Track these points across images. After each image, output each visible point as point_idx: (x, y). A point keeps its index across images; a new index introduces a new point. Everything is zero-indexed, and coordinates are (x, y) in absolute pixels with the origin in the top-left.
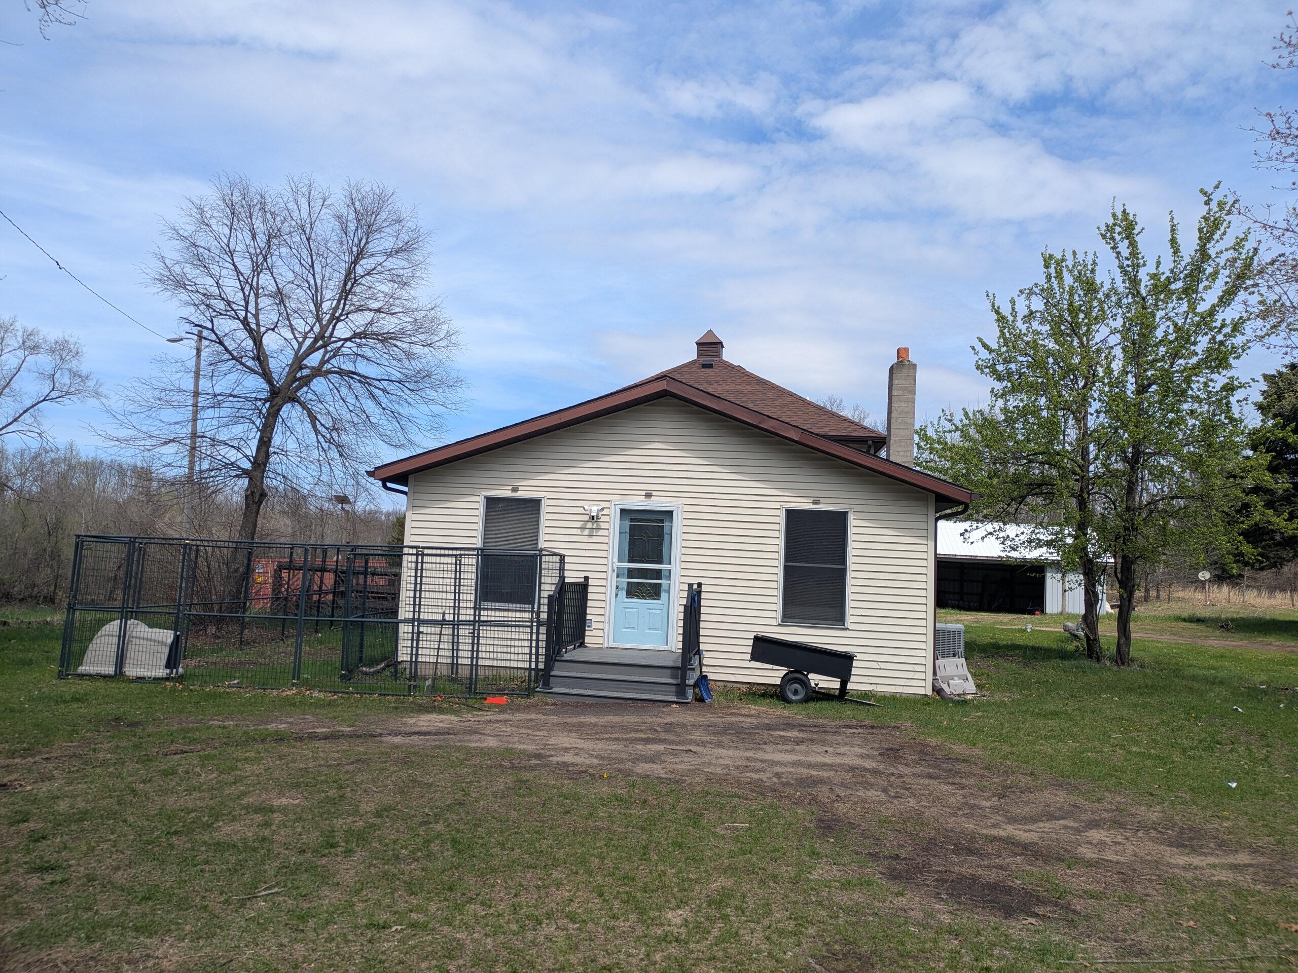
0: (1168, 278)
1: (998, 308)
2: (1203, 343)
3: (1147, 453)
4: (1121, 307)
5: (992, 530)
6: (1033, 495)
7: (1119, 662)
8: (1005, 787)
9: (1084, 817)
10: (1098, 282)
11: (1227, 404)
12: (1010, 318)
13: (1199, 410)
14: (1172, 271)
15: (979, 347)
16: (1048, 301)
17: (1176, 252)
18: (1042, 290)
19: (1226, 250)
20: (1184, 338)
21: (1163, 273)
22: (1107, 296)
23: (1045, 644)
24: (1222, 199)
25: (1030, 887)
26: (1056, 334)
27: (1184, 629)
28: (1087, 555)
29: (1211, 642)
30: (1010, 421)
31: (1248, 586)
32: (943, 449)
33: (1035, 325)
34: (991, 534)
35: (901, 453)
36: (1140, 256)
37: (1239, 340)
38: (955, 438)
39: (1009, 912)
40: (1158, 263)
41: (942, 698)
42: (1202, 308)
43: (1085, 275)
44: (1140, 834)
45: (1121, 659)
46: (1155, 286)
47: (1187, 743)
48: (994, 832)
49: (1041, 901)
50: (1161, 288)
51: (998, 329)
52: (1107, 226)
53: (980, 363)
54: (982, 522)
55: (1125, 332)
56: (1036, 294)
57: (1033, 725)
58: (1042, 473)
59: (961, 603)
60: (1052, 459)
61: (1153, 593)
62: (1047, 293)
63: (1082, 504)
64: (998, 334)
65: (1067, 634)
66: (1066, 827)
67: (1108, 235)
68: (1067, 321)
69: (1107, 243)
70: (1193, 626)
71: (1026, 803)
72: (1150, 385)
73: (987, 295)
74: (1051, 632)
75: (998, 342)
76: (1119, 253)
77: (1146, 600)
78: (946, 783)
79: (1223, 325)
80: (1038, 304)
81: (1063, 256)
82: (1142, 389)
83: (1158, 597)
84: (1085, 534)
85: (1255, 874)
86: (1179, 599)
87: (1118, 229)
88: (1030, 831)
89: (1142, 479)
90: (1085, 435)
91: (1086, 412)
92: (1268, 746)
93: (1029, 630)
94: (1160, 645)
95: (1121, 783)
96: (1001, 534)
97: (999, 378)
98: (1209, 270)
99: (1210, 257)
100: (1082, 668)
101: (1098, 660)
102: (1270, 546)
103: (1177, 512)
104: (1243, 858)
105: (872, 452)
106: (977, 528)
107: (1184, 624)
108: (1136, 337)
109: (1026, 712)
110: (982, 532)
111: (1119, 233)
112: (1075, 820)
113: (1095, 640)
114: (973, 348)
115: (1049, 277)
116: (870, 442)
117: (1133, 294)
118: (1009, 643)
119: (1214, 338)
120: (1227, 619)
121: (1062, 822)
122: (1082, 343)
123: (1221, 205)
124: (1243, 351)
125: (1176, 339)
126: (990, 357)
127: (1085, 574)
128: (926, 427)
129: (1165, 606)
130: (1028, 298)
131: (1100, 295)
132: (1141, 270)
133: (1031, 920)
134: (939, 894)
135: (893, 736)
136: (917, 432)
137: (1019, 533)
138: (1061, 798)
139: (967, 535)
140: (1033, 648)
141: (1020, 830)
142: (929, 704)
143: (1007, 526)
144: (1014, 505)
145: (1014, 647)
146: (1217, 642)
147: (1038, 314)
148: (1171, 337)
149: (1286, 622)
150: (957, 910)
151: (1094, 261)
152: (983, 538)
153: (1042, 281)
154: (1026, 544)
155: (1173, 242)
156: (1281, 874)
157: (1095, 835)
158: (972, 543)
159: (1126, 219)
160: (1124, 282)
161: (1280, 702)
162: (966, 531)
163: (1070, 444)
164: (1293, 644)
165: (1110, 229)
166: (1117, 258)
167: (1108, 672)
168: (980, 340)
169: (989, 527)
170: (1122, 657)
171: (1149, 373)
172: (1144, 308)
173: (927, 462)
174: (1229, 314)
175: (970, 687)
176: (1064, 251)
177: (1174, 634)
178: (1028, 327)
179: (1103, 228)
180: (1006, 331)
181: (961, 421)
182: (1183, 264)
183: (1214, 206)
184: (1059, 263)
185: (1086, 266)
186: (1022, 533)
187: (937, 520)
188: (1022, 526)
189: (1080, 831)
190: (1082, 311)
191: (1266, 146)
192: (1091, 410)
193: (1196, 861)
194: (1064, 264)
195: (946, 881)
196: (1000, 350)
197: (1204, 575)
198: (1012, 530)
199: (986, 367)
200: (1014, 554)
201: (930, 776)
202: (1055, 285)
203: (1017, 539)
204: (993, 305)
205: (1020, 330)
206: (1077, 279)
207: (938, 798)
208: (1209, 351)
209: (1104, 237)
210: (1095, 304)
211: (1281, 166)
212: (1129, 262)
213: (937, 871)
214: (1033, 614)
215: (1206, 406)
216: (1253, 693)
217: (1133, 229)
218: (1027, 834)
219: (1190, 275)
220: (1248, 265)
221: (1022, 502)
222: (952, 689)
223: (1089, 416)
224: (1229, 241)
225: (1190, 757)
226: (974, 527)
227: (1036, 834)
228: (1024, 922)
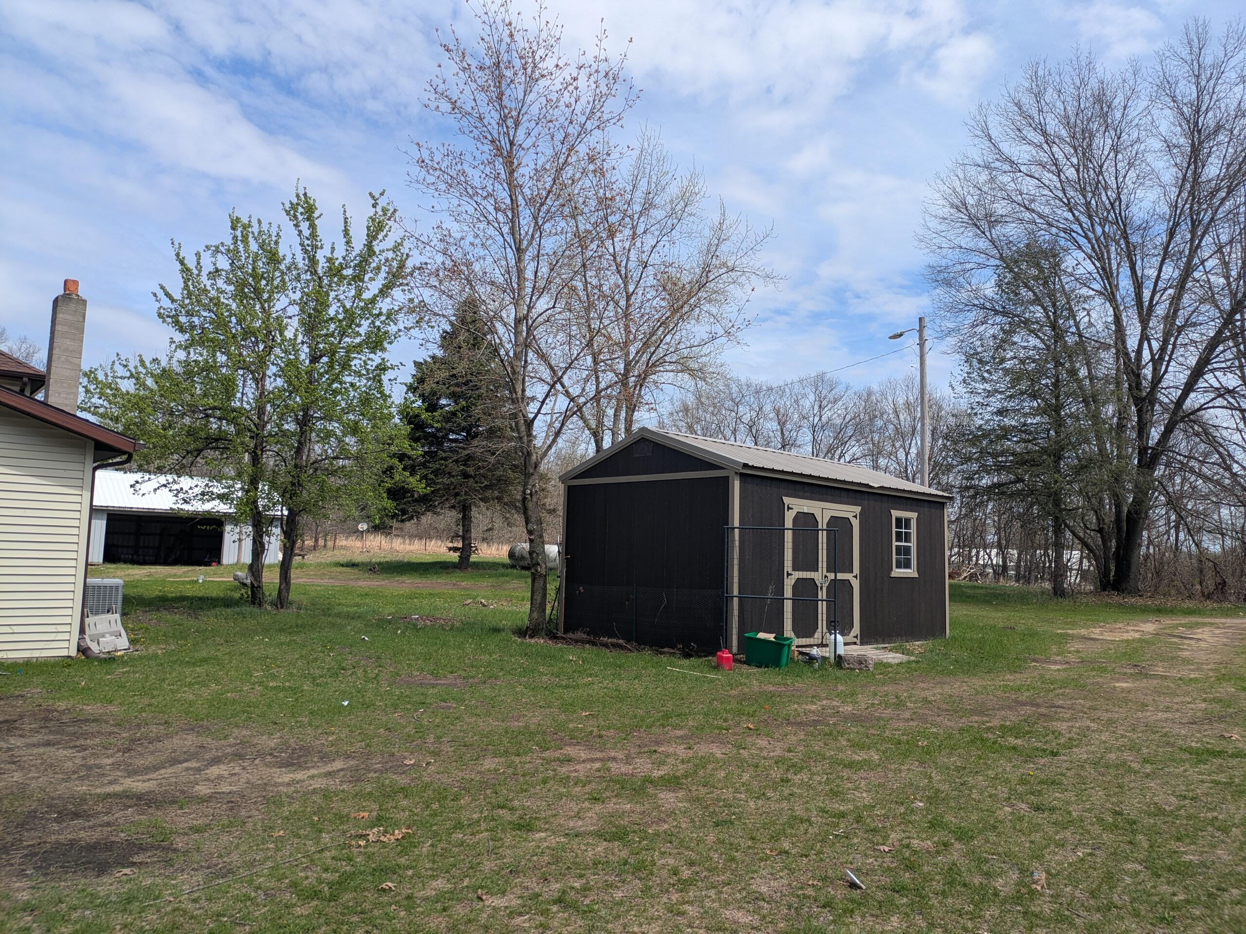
0: (341, 263)
1: (184, 258)
2: (364, 327)
3: (316, 417)
4: (299, 281)
5: (165, 482)
6: (211, 449)
7: (279, 606)
8: (133, 741)
9: (208, 756)
10: (281, 254)
11: (380, 381)
12: (195, 272)
13: (358, 384)
14: (344, 258)
15: (161, 294)
16: (233, 262)
17: (348, 243)
18: (228, 250)
19: (387, 250)
20: (351, 318)
21: (337, 259)
22: (289, 269)
23: (214, 594)
24: (385, 205)
25: (135, 836)
26: (240, 295)
27: (340, 572)
28: (257, 507)
29: (361, 583)
30: (189, 374)
31: (396, 536)
32: (114, 396)
33: (220, 283)
34: (165, 486)
35: (62, 395)
36: (318, 239)
37: (392, 329)
38: (127, 386)
39: (102, 869)
40: (333, 249)
41: (87, 657)
42: (367, 295)
43: (270, 244)
44: (257, 762)
45: (281, 603)
46: (330, 269)
47: (318, 672)
48: (110, 789)
49: (142, 849)
50: (335, 271)
51: (182, 281)
52: (291, 203)
53: (162, 311)
54: (155, 473)
55: (302, 305)
56: (222, 253)
57: (180, 673)
58: (220, 427)
59: (135, 557)
60: (229, 414)
61: (321, 542)
62: (233, 254)
63: (255, 459)
64: (182, 285)
65: (236, 583)
66: (187, 769)
67: (292, 212)
68: (251, 285)
69: (290, 220)
70: (349, 570)
71: (152, 753)
72: (321, 357)
73: (172, 243)
74: (222, 582)
75: (182, 294)
76: (300, 232)
77: (314, 549)
78: (65, 748)
79: (380, 314)
80: (224, 263)
81: (250, 221)
82: (314, 359)
83: (325, 546)
84: (256, 489)
85: (344, 776)
86: (342, 548)
87: (300, 210)
88: (149, 780)
89: (310, 440)
90: (262, 395)
91: (264, 375)
92: (380, 666)
93: (201, 581)
94: (318, 588)
95: (251, 718)
96: (175, 487)
97: (182, 330)
98: (373, 265)
99: (375, 253)
100: (243, 614)
101: (260, 605)
102: (409, 503)
103: (336, 471)
104: (338, 765)
105: (28, 393)
106: (149, 479)
107: (341, 568)
108: (312, 312)
109: (175, 662)
110: (154, 484)
111: (301, 214)
112: (198, 761)
113: (259, 587)
114: (155, 295)
115: (235, 238)
116: (25, 379)
117: (311, 272)
118: (178, 595)
119: (373, 323)
120: (376, 563)
121: (185, 765)
122: (263, 308)
123: (385, 210)
124: (395, 338)
125: (344, 318)
126: (173, 307)
127: (254, 526)
128: (96, 370)
129: (330, 553)
130: (213, 255)
131: (283, 267)
132: (319, 251)
133: (127, 871)
134: (23, 870)
135: (13, 706)
136: (85, 374)
137: (193, 486)
138: (190, 741)
139: (138, 486)
140: (200, 599)
141: (139, 781)
142: (70, 665)
143: (182, 479)
144: (190, 459)
145: (182, 599)
146: (367, 583)
147: (224, 273)
148: (341, 317)
149: (417, 564)
150: (43, 882)
151: (278, 234)
152: (155, 490)
153: (229, 241)
154: (200, 497)
155: (346, 232)
156: (363, 772)
157: (214, 771)
158: (143, 495)
159: (307, 202)
160: (304, 259)
161: (398, 628)
162: (137, 482)
163: (248, 403)
164: (419, 581)
165: (294, 207)
166: (299, 235)
167: (267, 615)
168: (162, 287)
169: (162, 479)
170: (281, 601)
171: (321, 346)
172: (320, 287)
173: (96, 407)
174: (384, 305)
175: (123, 643)
176: (250, 217)
177: (332, 578)
178: (213, 284)
179: (287, 206)
180: (190, 283)
181: (136, 367)
182: (354, 254)
183: (379, 209)
184: (245, 227)
185: (270, 236)
186: (196, 486)
187: (95, 469)
188: (195, 478)
189: (201, 770)
190: (265, 279)
191: (415, 170)
192: (269, 373)
193: (300, 775)
194: (250, 230)
195: (36, 854)
196: (183, 302)
197: (362, 527)
198: (186, 482)
199: (168, 316)
200: (186, 507)
201: (48, 744)
202: (241, 249)
203: (190, 492)
204: (178, 255)
205: (205, 286)
206: (261, 247)
207: (51, 765)
208: (368, 335)
209: (288, 213)
210: (277, 274)
211: (425, 190)
212: (309, 242)
213: (29, 846)
214: (210, 565)
215: (365, 381)
216: (382, 623)
217: (313, 213)
218: (146, 784)
219: (359, 265)
220: (402, 266)
221: (198, 455)
222: (101, 648)
223: (267, 379)
224: (389, 243)
225: (317, 685)
226: (146, 478)
227: (155, 782)
228: (117, 875)
